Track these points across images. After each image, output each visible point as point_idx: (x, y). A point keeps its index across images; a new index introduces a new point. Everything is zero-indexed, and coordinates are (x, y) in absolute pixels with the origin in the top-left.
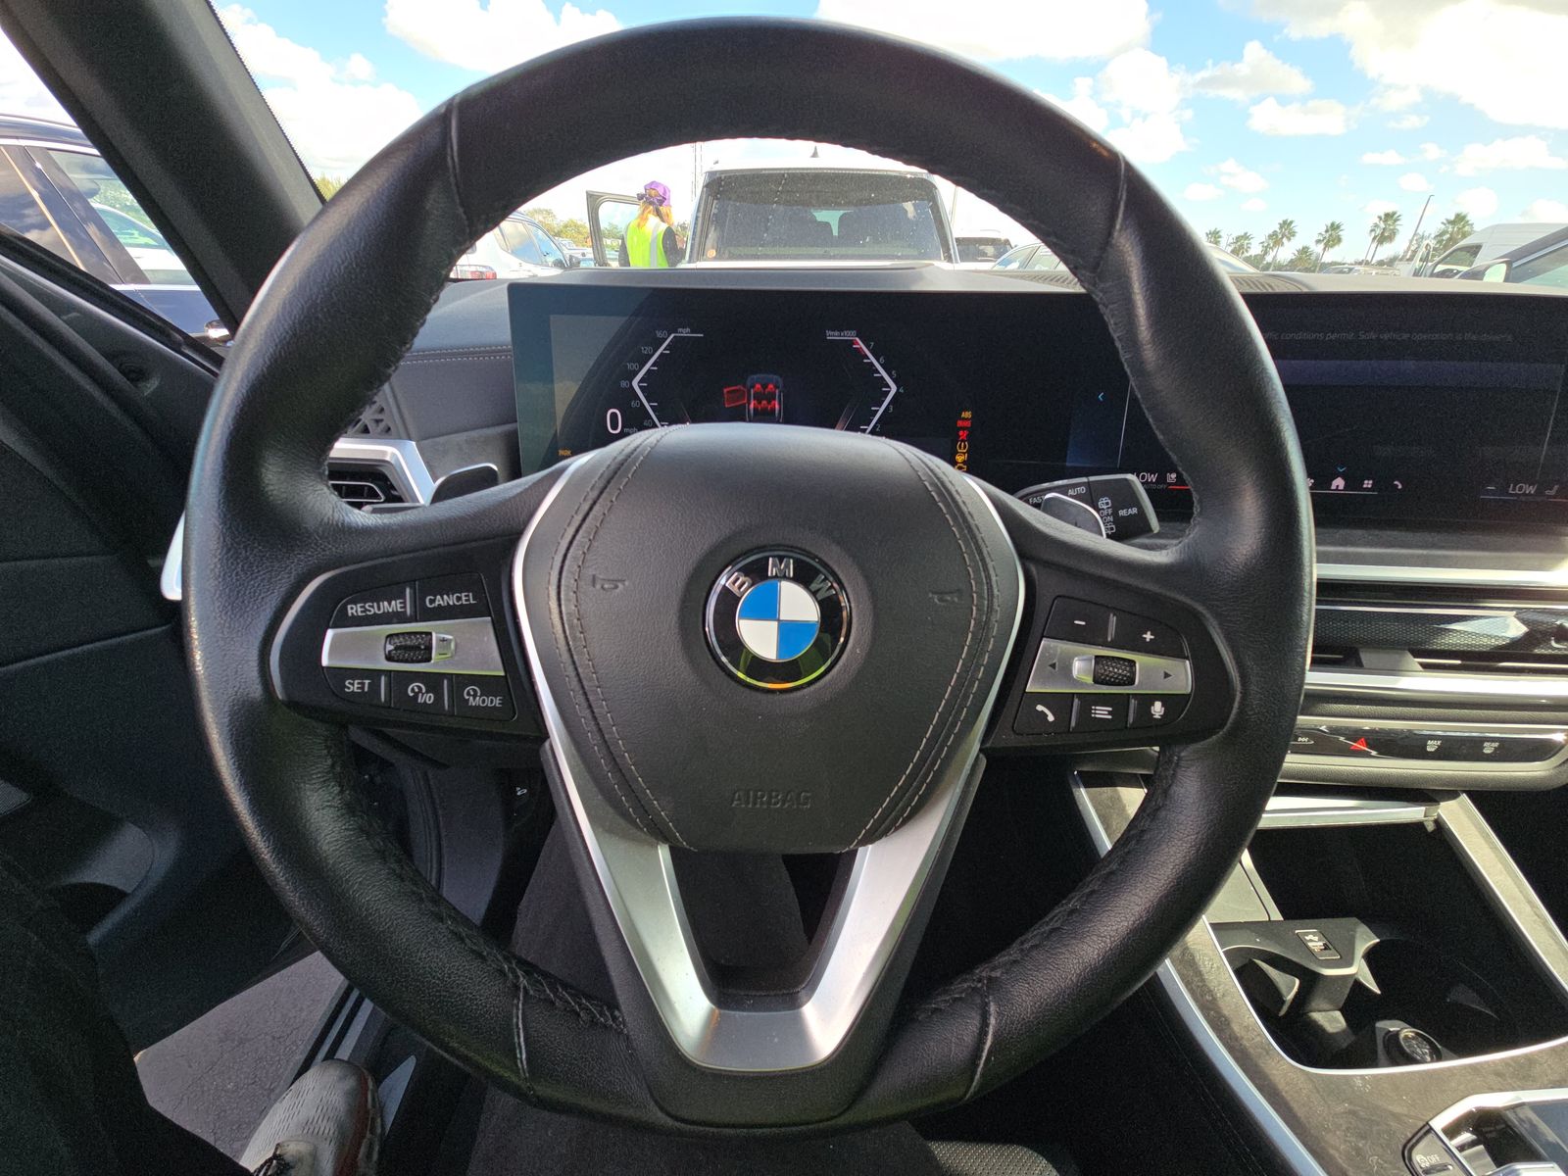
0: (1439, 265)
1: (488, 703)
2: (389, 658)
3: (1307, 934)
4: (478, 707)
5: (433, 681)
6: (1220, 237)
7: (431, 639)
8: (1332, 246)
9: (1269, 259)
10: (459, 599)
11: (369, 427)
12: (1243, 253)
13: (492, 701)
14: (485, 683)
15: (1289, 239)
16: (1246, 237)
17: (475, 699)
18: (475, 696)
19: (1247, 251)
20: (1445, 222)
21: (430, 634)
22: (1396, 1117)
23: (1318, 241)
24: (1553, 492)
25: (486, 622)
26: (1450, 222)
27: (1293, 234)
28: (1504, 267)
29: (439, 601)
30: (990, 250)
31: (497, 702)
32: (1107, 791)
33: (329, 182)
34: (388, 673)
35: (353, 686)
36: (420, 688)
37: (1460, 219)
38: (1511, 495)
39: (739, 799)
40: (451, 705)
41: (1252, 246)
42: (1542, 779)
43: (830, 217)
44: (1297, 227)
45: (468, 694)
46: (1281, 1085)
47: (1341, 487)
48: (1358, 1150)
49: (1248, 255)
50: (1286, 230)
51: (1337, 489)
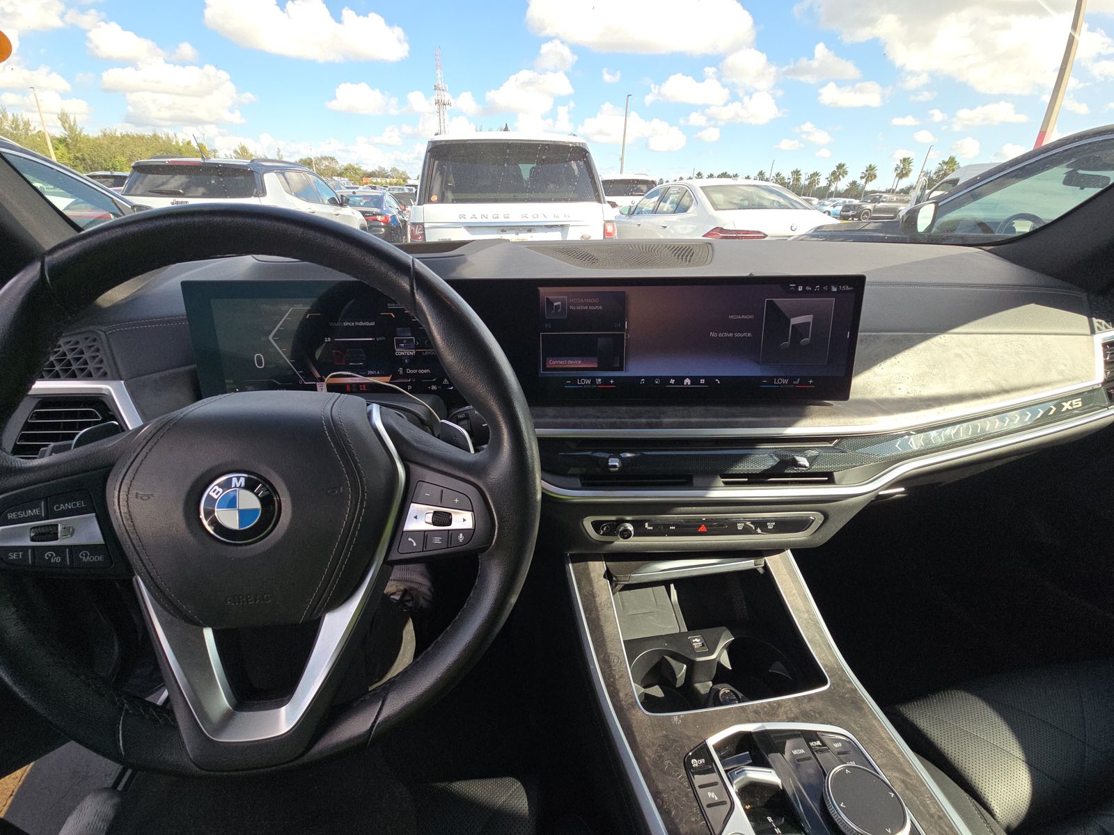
0: (934, 192)
1: (95, 559)
2: (33, 540)
3: (694, 639)
4: (89, 562)
5: (59, 550)
6: (800, 175)
7: (57, 529)
8: (871, 181)
9: (832, 189)
10: (75, 505)
11: (93, 373)
12: (815, 186)
13: (97, 558)
14: (92, 549)
15: (844, 177)
16: (816, 174)
17: (86, 558)
18: (86, 556)
19: (818, 184)
20: (941, 162)
21: (57, 525)
22: (689, 738)
23: (862, 178)
24: (798, 382)
25: (91, 517)
26: (944, 163)
27: (846, 173)
28: (933, 205)
29: (62, 507)
30: (644, 188)
31: (100, 558)
32: (582, 564)
33: (159, 137)
34: (33, 548)
35: (13, 556)
36: (52, 555)
37: (952, 162)
38: (776, 385)
39: (230, 601)
40: (71, 561)
41: (820, 181)
42: (804, 541)
43: (526, 170)
44: (848, 167)
45: (82, 555)
46: (634, 724)
47: (689, 384)
48: (660, 757)
49: (819, 186)
50: (840, 171)
51: (687, 385)
